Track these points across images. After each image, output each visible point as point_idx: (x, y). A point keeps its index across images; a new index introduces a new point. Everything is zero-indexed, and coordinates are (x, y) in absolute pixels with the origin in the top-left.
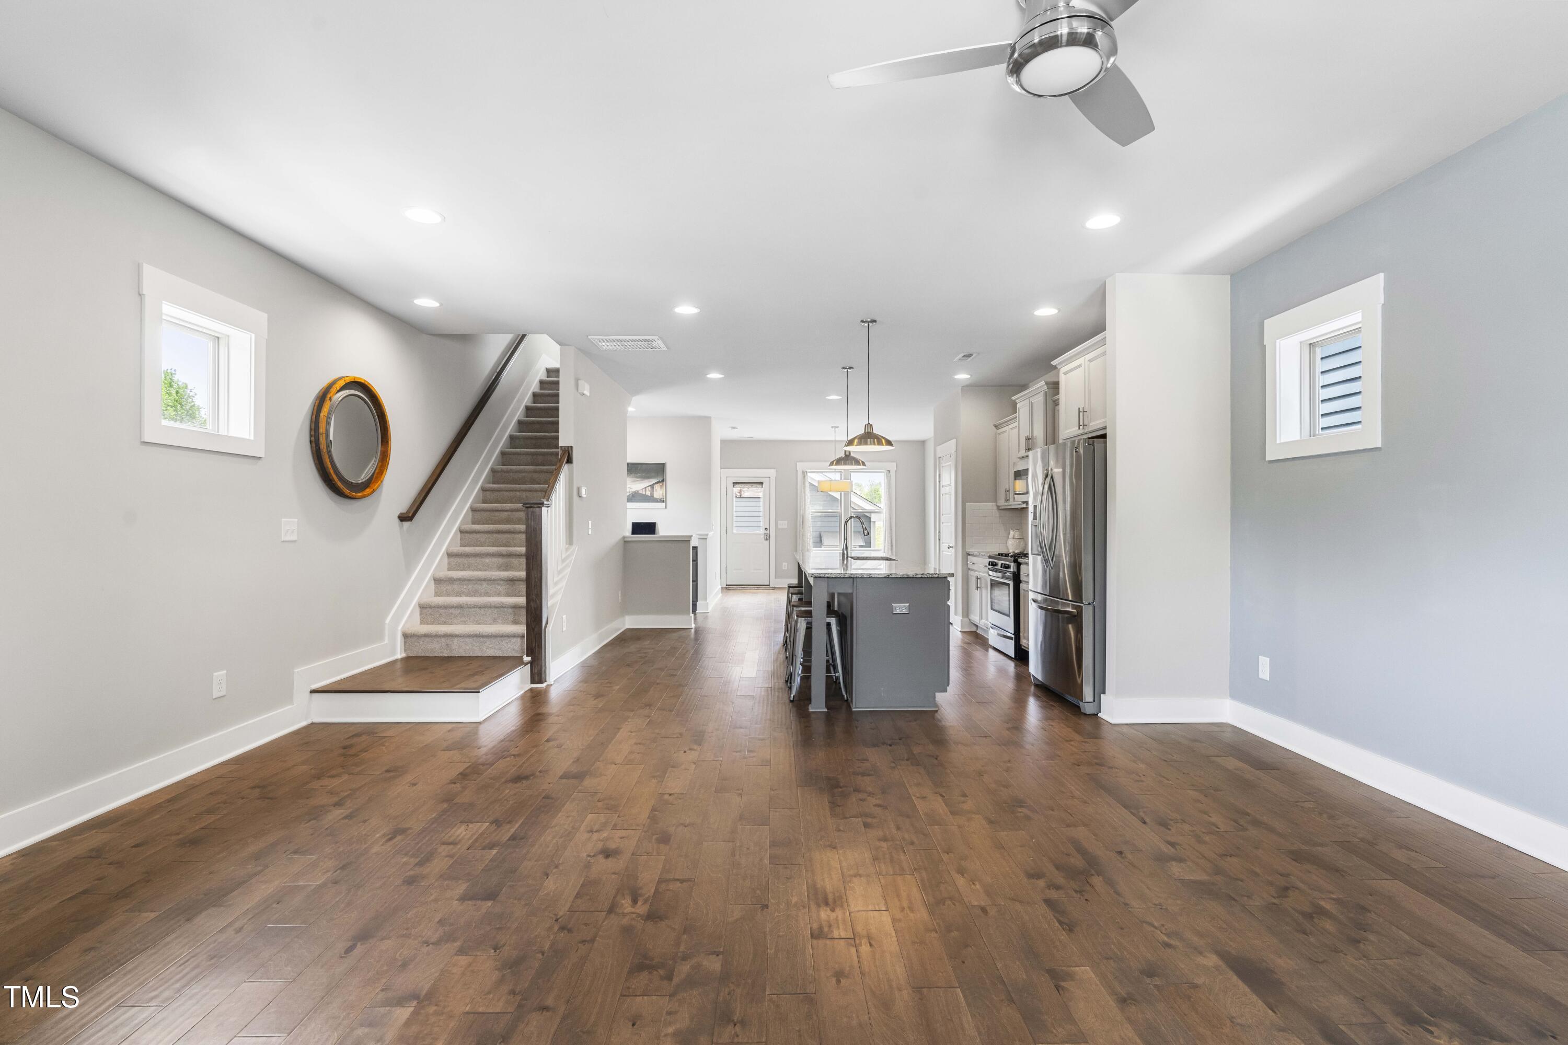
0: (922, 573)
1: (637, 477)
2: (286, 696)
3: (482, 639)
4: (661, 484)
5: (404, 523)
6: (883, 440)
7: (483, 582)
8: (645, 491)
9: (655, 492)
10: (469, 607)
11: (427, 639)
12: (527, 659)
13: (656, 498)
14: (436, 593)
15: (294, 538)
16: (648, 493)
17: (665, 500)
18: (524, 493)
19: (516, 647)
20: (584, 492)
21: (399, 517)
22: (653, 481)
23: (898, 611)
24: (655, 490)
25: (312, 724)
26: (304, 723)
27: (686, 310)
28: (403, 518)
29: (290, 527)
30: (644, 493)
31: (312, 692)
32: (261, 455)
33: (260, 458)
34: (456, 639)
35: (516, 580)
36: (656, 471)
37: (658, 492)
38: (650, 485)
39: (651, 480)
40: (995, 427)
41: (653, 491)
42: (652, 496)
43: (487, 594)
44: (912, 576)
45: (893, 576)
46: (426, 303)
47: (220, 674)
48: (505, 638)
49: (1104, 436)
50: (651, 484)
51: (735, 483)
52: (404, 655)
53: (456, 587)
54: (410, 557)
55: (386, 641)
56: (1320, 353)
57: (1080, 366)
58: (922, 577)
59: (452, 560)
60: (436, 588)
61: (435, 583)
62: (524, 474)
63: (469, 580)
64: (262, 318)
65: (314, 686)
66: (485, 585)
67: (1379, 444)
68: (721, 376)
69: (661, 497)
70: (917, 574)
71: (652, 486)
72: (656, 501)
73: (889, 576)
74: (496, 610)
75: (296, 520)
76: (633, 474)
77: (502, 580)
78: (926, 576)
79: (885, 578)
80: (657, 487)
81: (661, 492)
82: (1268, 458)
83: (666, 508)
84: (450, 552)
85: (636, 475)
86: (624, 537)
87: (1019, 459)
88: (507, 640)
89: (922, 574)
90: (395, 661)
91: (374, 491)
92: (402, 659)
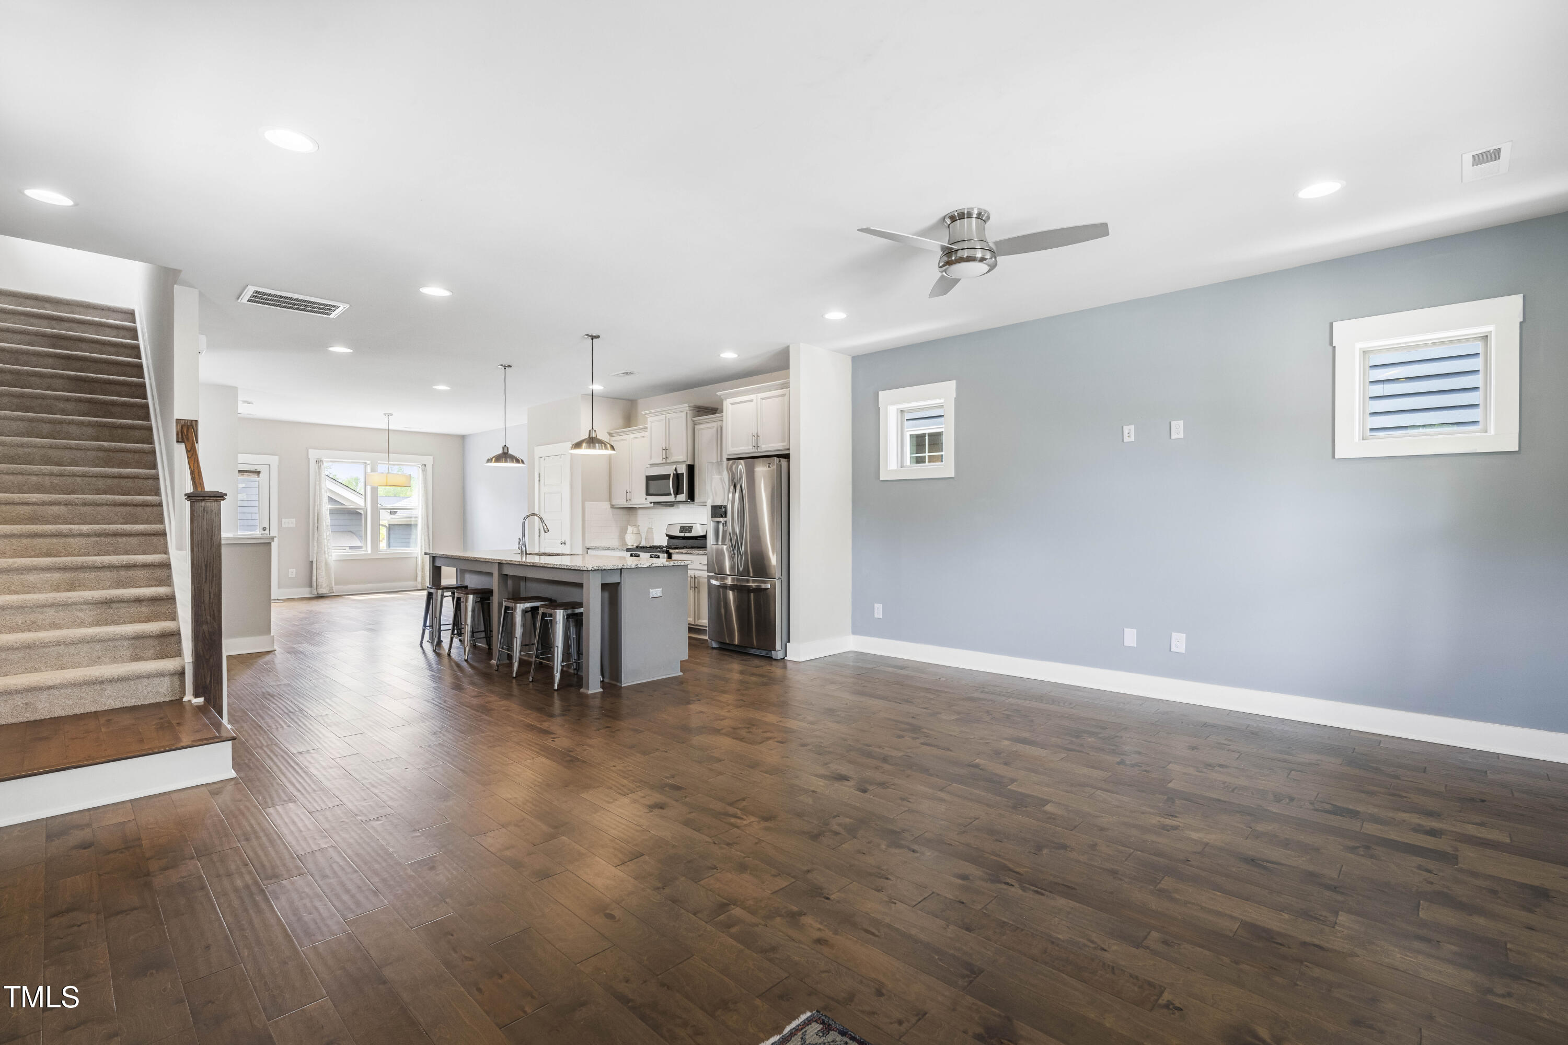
3: (99, 687)
7: (48, 610)
10: (44, 647)
12: (196, 701)
18: (47, 478)
19: (161, 690)
34: (45, 693)
35: (114, 602)
40: (609, 434)
43: (56, 626)
48: (143, 680)
49: (787, 456)
56: (907, 416)
57: (752, 401)
62: (27, 450)
63: (19, 608)
66: (50, 612)
67: (953, 476)
74: (98, 646)
77: (87, 603)
82: (881, 479)
87: (649, 466)
88: (146, 682)
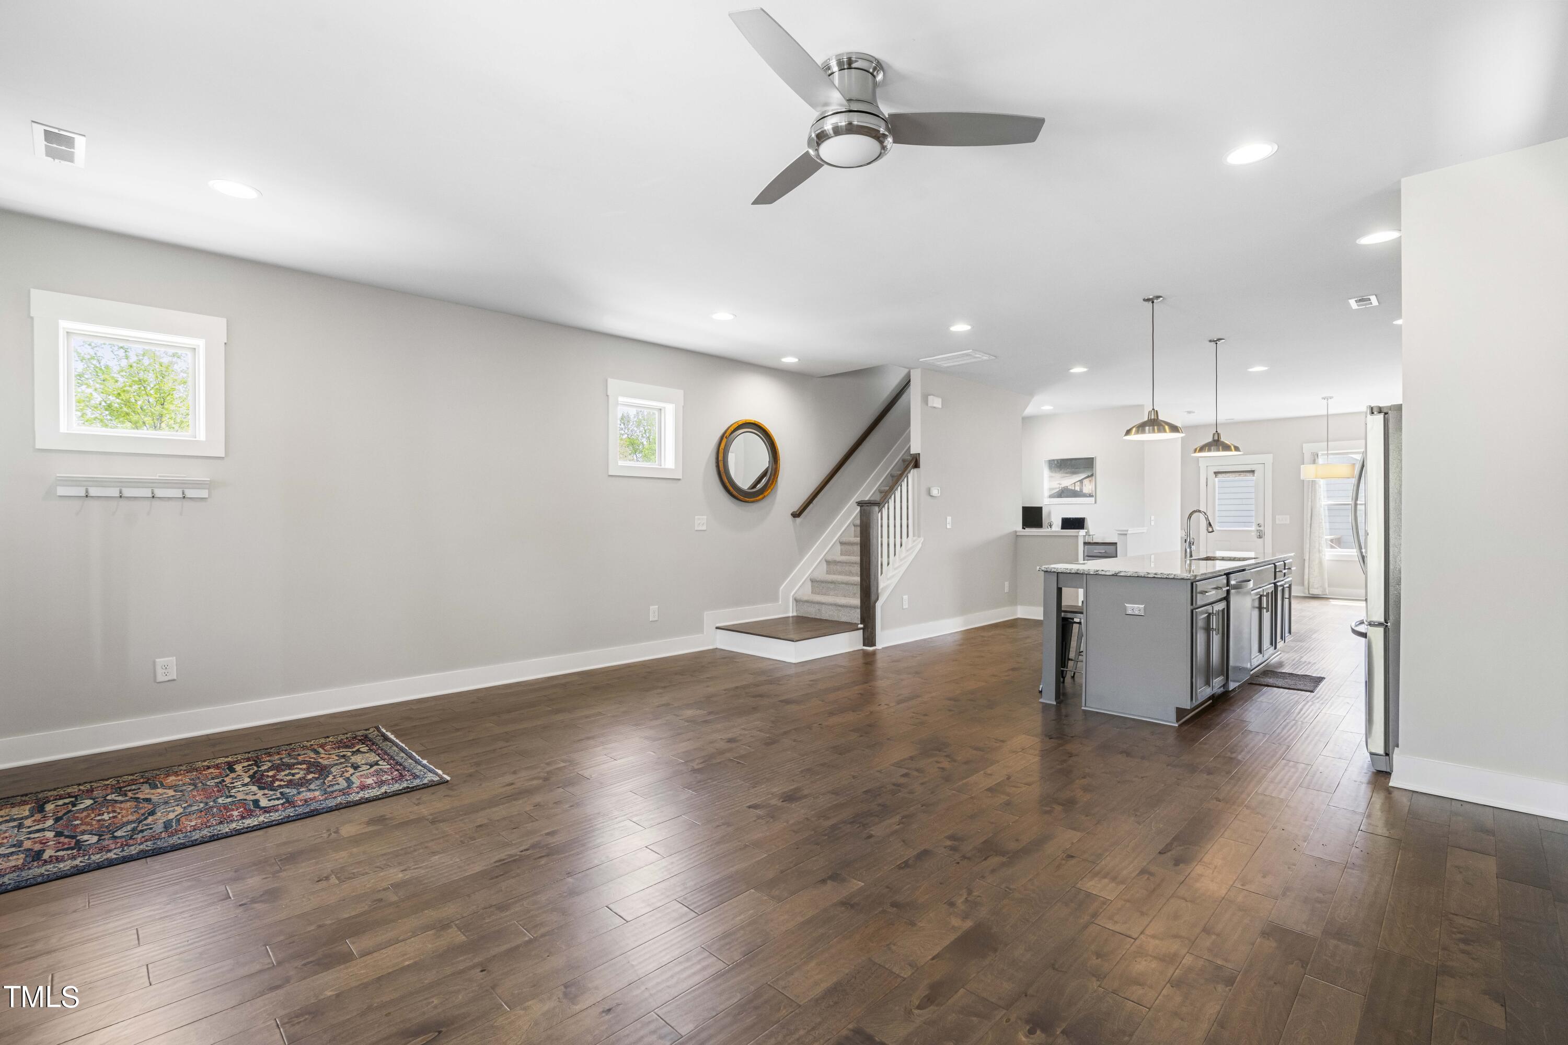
0: (1155, 572)
1: (1067, 473)
2: (697, 627)
3: (839, 608)
4: (1090, 479)
5: (796, 519)
6: (1167, 427)
8: (1075, 486)
9: (1084, 487)
10: (839, 584)
11: (808, 604)
12: (861, 626)
13: (1085, 493)
14: (827, 571)
15: (704, 528)
16: (1078, 488)
17: (1094, 494)
19: (855, 616)
20: (935, 492)
21: (792, 514)
22: (1082, 476)
23: (1130, 612)
24: (1084, 485)
25: (716, 648)
26: (711, 647)
27: (961, 327)
28: (796, 515)
29: (701, 522)
30: (1073, 488)
31: (717, 628)
32: (680, 477)
33: (679, 479)
34: (824, 606)
36: (1084, 465)
37: (1088, 487)
38: (1079, 481)
39: (1080, 475)
41: (1082, 486)
42: (1081, 490)
44: (1143, 575)
45: (1121, 574)
46: (790, 360)
47: (654, 608)
48: (852, 608)
50: (1080, 479)
51: (1216, 473)
52: (795, 614)
53: (839, 568)
54: (803, 545)
55: (780, 603)
58: (1154, 577)
59: (843, 547)
60: (827, 567)
61: (827, 564)
63: (846, 563)
64: (680, 393)
65: (718, 625)
66: (856, 567)
68: (1085, 370)
69: (1090, 492)
70: (1148, 573)
71: (1081, 481)
72: (1085, 496)
73: (1117, 573)
74: (855, 587)
75: (705, 517)
76: (1063, 470)
78: (1159, 576)
79: (1113, 575)
80: (1086, 482)
81: (1090, 487)
83: (1095, 502)
84: (841, 541)
85: (1065, 471)
86: (1016, 532)
88: (854, 610)
89: (1156, 574)
90: (788, 617)
91: (765, 497)
92: (792, 617)
